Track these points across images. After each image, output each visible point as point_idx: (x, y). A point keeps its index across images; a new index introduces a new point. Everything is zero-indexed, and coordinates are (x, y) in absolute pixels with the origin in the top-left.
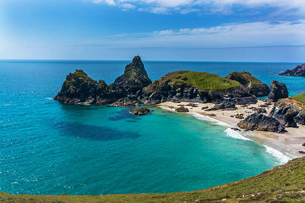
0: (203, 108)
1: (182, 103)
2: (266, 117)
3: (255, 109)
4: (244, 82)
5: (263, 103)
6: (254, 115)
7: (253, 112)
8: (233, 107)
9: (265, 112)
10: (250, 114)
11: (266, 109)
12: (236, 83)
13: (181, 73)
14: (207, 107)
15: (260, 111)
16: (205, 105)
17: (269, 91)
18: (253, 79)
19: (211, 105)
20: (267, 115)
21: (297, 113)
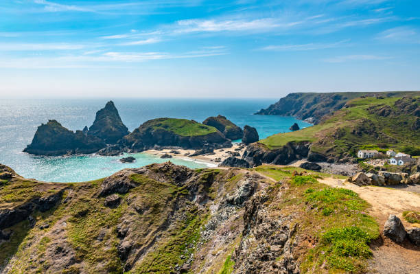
0: (186, 155)
1: (165, 151)
2: (238, 160)
3: (231, 153)
4: (220, 127)
5: (237, 147)
6: (230, 159)
7: (229, 156)
8: (211, 152)
9: (239, 155)
10: (227, 158)
11: (240, 152)
12: (214, 130)
13: (161, 120)
14: (189, 154)
15: (235, 154)
16: (186, 152)
17: (242, 135)
18: (229, 123)
19: (192, 152)
20: (240, 158)
21: (263, 154)
